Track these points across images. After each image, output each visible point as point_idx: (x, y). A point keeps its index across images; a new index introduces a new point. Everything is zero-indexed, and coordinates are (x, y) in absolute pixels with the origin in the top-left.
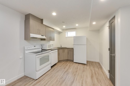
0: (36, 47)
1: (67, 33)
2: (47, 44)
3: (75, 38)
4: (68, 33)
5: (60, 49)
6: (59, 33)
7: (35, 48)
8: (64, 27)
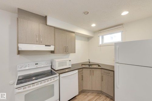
0: (38, 66)
1: (103, 38)
2: (57, 60)
3: (117, 47)
4: (105, 37)
5: (84, 69)
6: (88, 38)
7: (35, 66)
8: (94, 25)
